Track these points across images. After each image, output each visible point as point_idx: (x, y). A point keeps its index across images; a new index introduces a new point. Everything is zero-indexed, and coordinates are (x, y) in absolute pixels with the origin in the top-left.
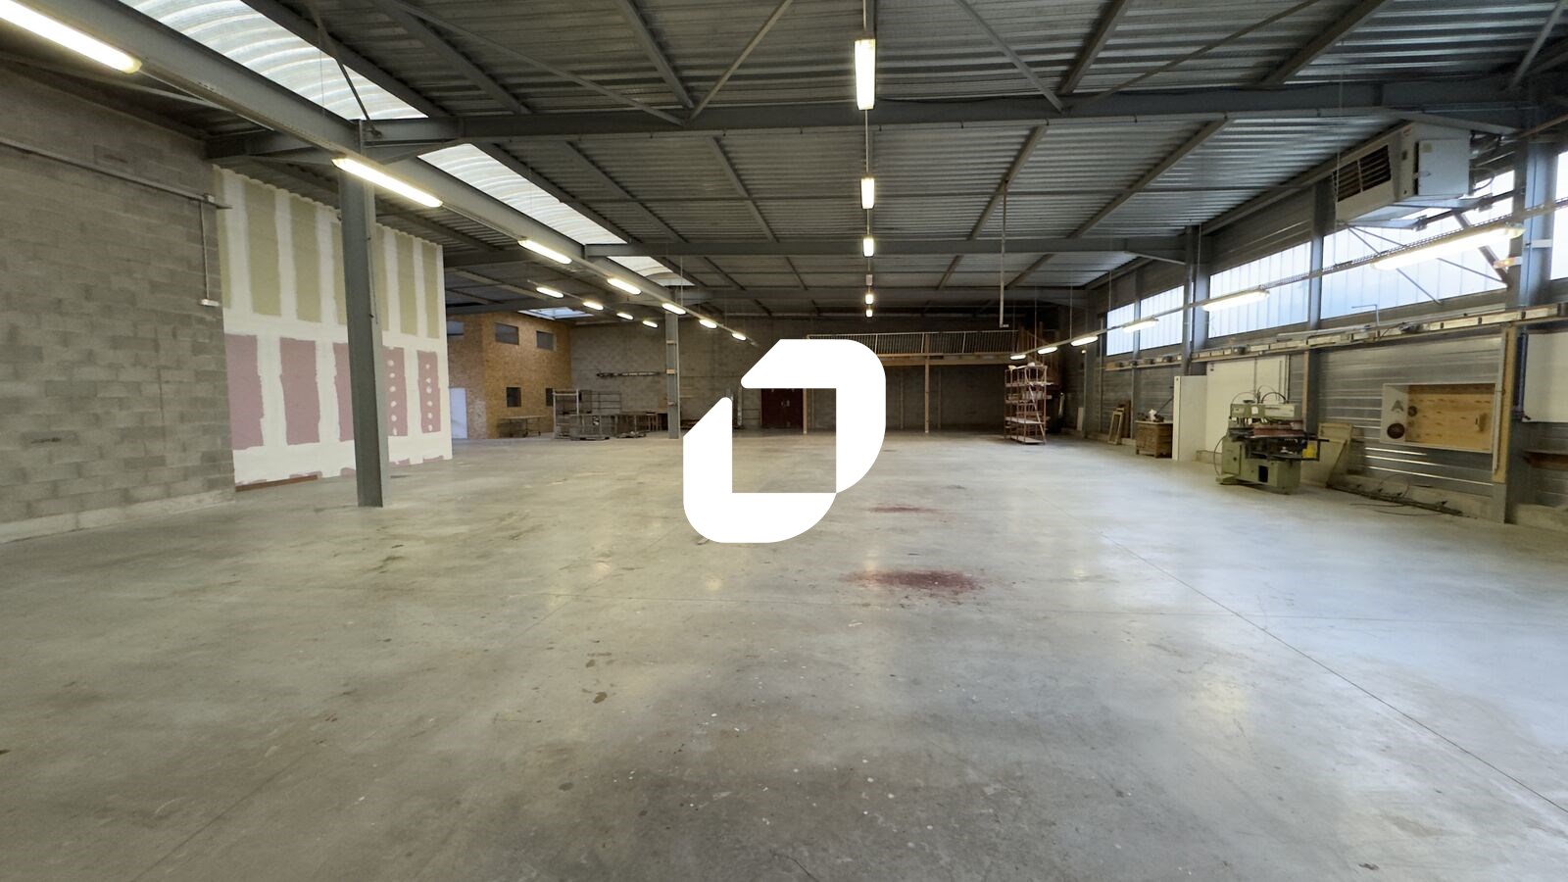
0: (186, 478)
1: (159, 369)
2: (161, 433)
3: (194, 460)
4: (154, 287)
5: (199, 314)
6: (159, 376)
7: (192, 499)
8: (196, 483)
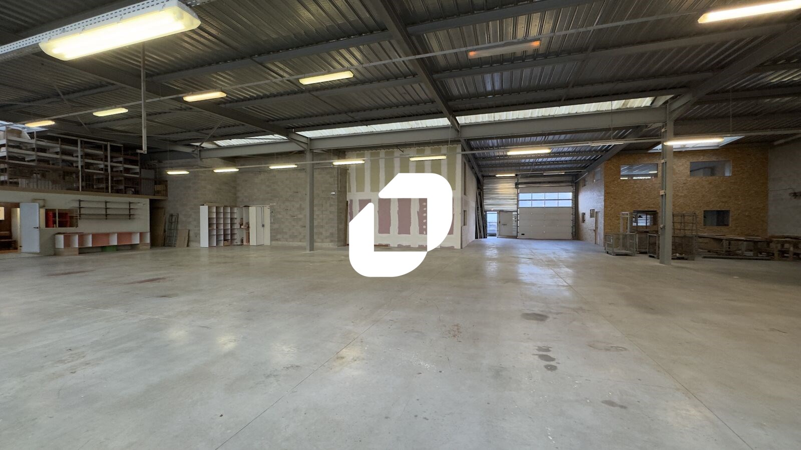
0: (326, 238)
1: (322, 211)
2: (322, 227)
3: (328, 234)
4: (323, 191)
5: (331, 197)
6: (322, 213)
7: (327, 244)
8: (328, 240)
